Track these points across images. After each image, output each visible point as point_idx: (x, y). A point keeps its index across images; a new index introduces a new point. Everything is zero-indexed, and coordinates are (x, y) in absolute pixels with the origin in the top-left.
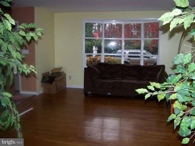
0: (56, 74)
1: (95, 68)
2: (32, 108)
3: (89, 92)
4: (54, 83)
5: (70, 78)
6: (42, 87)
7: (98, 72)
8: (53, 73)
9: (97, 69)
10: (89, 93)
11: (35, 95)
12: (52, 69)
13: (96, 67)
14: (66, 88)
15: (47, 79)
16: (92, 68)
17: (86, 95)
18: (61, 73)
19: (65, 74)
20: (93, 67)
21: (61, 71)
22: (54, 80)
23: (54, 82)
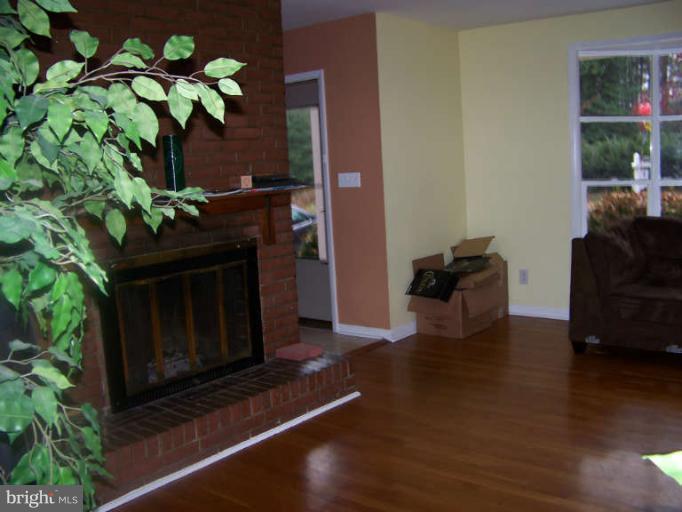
0: (466, 263)
1: (619, 241)
2: (356, 394)
3: (590, 338)
4: (456, 296)
5: (524, 277)
6: (410, 313)
7: (631, 254)
8: (457, 260)
9: (625, 245)
10: (592, 340)
11: (384, 343)
12: (454, 244)
13: (624, 237)
14: (507, 316)
15: (430, 280)
16: (605, 241)
17: (579, 347)
18: (487, 258)
19: (505, 263)
20: (613, 235)
21: (488, 251)
22: (458, 287)
23: (455, 293)
